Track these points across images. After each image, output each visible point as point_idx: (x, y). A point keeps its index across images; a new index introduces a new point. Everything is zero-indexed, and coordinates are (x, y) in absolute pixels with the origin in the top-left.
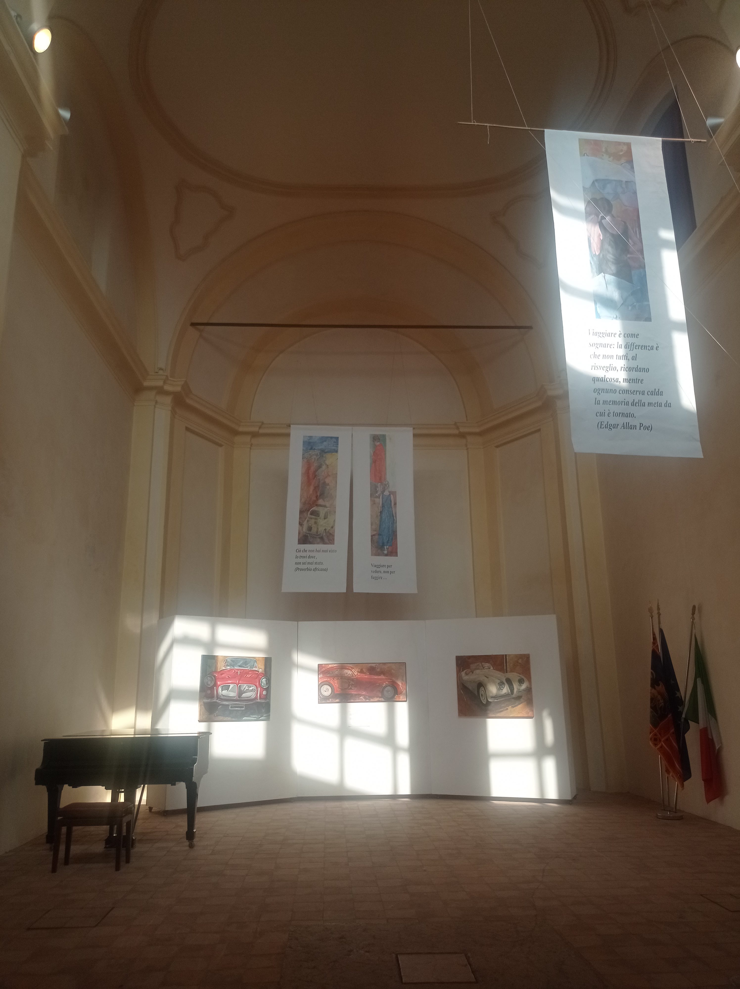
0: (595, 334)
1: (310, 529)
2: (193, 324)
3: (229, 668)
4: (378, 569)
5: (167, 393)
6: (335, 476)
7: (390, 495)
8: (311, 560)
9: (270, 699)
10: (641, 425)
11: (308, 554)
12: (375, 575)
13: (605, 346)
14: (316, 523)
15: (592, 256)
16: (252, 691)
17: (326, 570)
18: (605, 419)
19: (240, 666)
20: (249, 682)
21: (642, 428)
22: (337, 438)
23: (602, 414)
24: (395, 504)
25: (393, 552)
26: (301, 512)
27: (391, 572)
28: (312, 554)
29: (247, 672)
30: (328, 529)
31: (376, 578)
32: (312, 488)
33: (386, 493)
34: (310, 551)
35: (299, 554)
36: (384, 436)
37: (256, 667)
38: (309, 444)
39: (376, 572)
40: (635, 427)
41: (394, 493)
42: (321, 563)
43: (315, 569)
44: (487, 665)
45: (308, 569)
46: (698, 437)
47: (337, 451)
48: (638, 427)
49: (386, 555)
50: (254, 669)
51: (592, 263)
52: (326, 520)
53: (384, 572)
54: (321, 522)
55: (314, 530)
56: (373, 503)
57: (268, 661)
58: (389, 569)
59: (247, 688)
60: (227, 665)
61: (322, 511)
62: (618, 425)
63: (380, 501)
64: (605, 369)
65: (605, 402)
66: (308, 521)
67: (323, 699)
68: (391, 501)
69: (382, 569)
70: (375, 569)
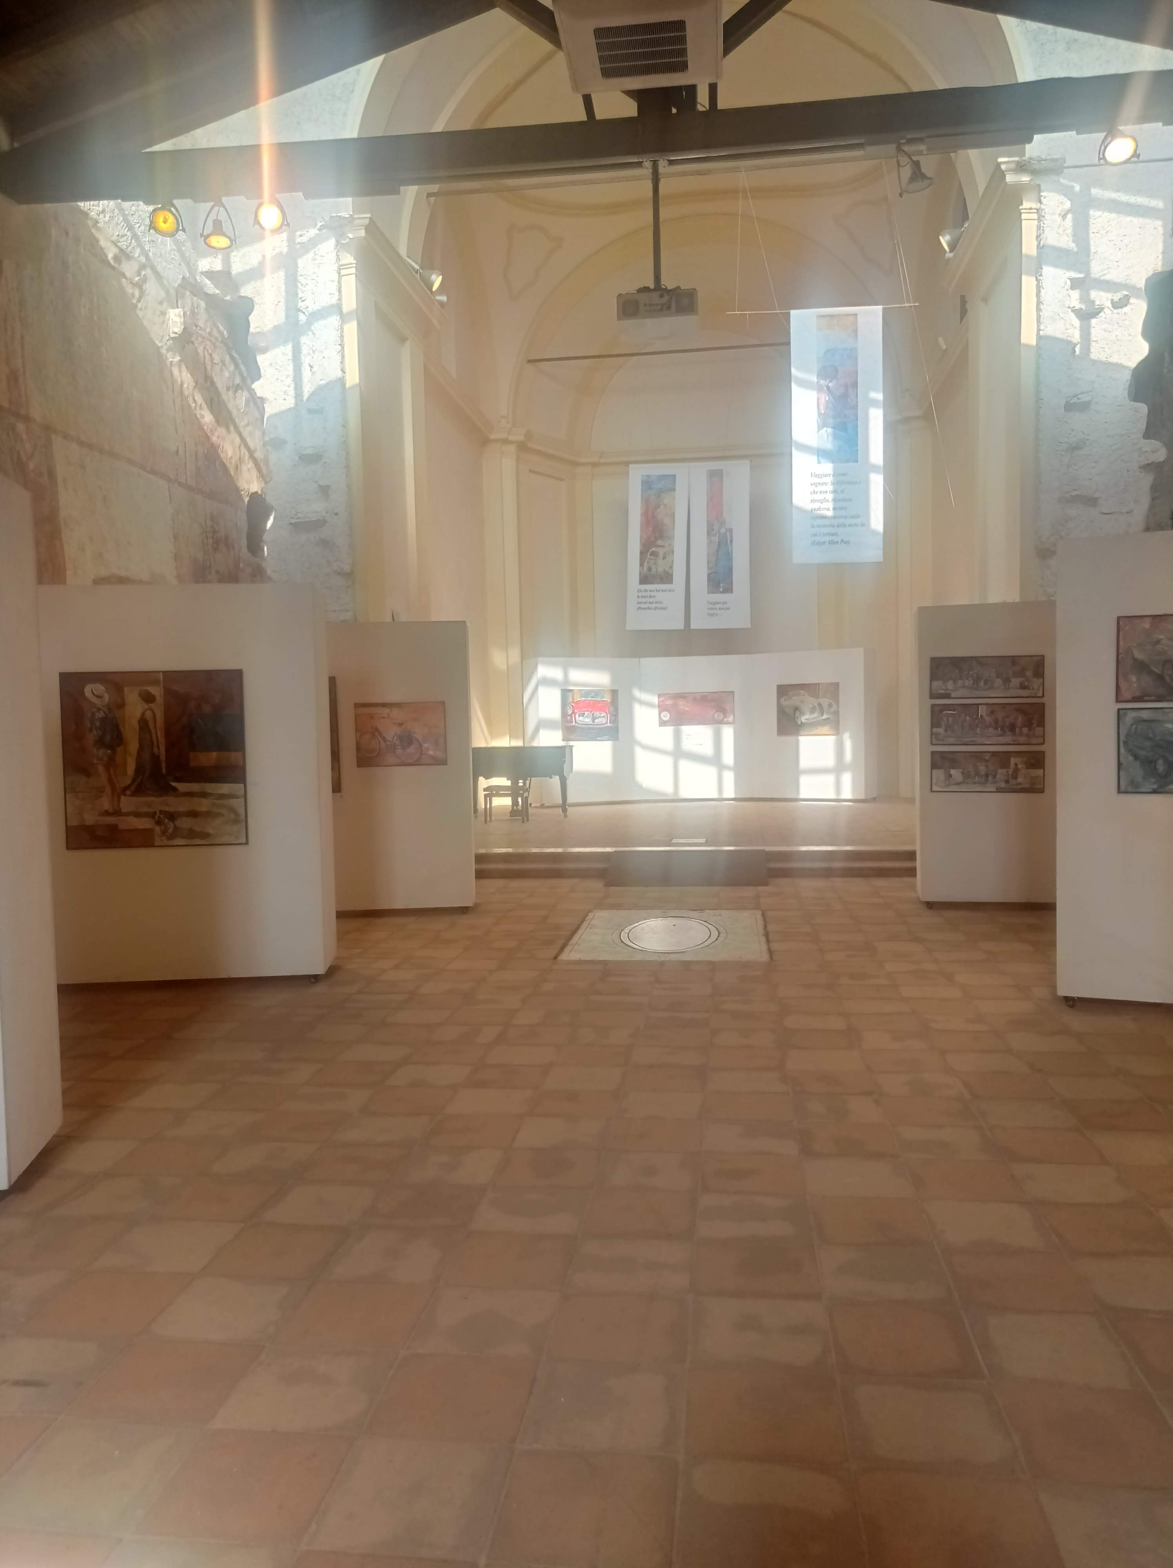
0: (816, 476)
1: (650, 569)
2: (529, 361)
3: (583, 699)
4: (714, 606)
5: (512, 442)
6: (673, 516)
7: (726, 532)
8: (651, 600)
9: (618, 723)
10: (842, 540)
11: (648, 594)
12: (711, 612)
13: (823, 484)
14: (655, 563)
15: (819, 414)
16: (603, 717)
17: (665, 608)
18: (817, 539)
19: (592, 698)
20: (601, 710)
21: (842, 543)
22: (674, 476)
23: (815, 535)
24: (731, 541)
25: (729, 589)
26: (642, 553)
27: (726, 609)
28: (652, 594)
29: (599, 702)
30: (667, 570)
31: (712, 615)
32: (651, 529)
33: (723, 530)
34: (650, 591)
35: (640, 594)
36: (721, 471)
37: (605, 698)
38: (647, 484)
39: (712, 609)
40: (838, 542)
41: (731, 531)
42: (661, 602)
43: (655, 609)
44: (802, 692)
45: (649, 608)
46: (881, 546)
47: (674, 490)
48: (840, 543)
49: (722, 593)
50: (603, 699)
51: (819, 420)
52: (665, 560)
53: (720, 609)
54: (660, 562)
55: (654, 569)
56: (710, 543)
57: (614, 693)
58: (725, 606)
59: (599, 715)
60: (582, 697)
61: (661, 552)
62: (825, 542)
63: (716, 539)
64: (820, 502)
65: (818, 526)
66: (648, 562)
67: (663, 723)
68: (727, 539)
69: (718, 606)
70: (711, 606)
